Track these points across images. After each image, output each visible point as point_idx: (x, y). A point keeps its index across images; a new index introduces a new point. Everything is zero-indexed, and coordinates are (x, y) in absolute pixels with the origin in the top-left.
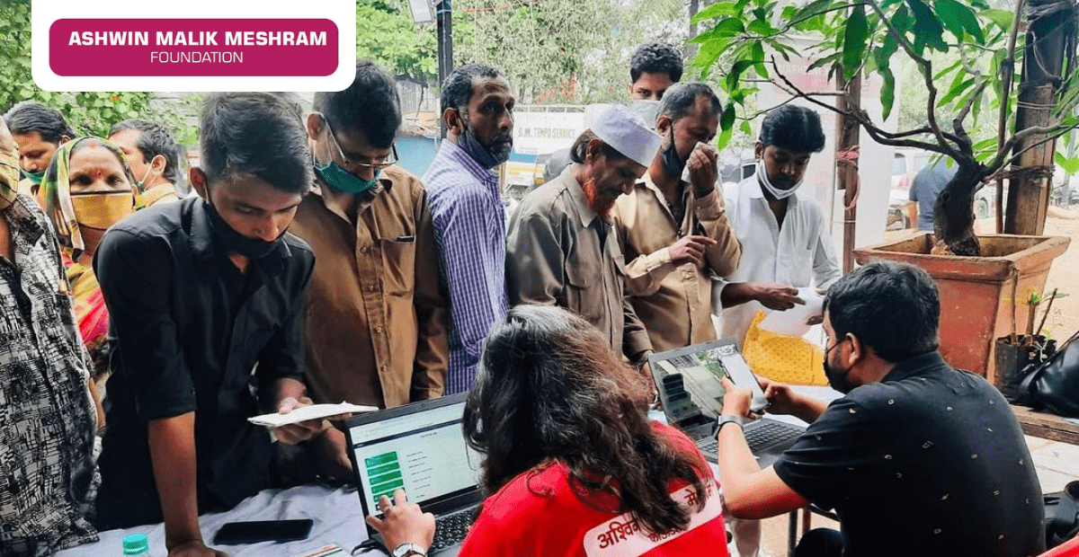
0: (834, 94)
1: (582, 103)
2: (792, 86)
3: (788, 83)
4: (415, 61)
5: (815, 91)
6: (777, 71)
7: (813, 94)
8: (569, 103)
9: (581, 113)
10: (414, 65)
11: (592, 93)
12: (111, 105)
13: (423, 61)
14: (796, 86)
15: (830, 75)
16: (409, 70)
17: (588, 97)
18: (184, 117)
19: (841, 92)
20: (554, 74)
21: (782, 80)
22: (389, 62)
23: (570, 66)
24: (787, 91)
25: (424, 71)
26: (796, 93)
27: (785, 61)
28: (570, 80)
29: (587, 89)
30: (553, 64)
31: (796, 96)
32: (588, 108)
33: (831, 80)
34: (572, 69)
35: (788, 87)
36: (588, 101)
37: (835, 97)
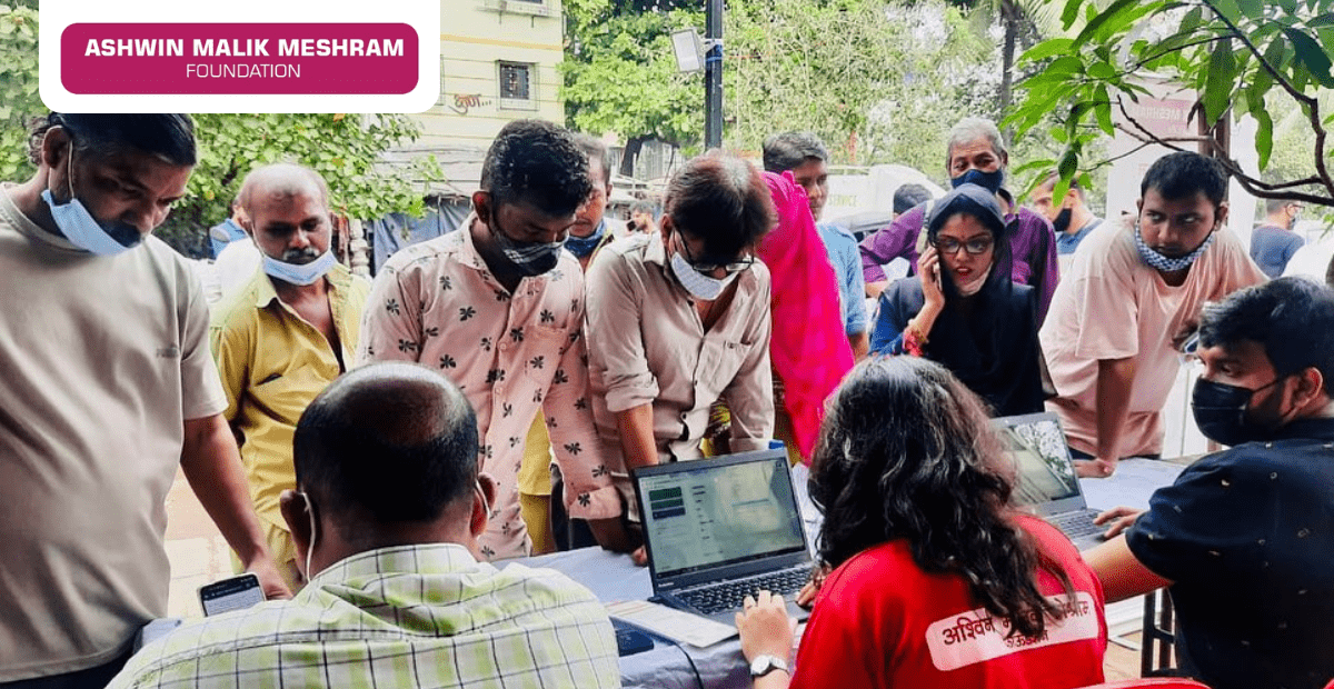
0: (1194, 140)
1: (864, 165)
2: (1143, 130)
3: (1137, 126)
4: (666, 118)
5: (1172, 136)
6: (1125, 114)
7: (1170, 140)
8: (848, 164)
9: (864, 177)
10: (664, 123)
11: (877, 153)
12: (333, 168)
13: (676, 117)
14: (1148, 130)
15: (1191, 117)
16: (658, 129)
17: (872, 157)
18: (410, 182)
19: (1205, 137)
20: (831, 131)
21: (1131, 123)
22: (636, 120)
23: (851, 121)
24: (1136, 136)
25: (676, 129)
26: (1148, 138)
27: (1134, 104)
28: (849, 138)
29: (870, 148)
30: (830, 119)
31: (1148, 143)
32: (874, 170)
33: (1192, 123)
34: (854, 125)
35: (1138, 132)
36: (872, 162)
37: (1196, 143)
